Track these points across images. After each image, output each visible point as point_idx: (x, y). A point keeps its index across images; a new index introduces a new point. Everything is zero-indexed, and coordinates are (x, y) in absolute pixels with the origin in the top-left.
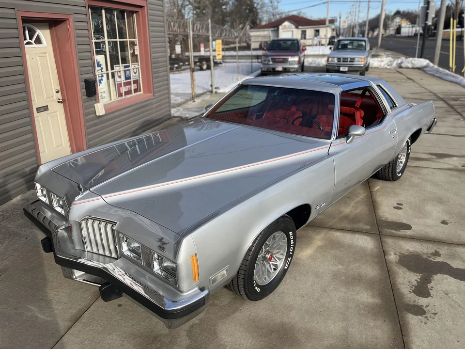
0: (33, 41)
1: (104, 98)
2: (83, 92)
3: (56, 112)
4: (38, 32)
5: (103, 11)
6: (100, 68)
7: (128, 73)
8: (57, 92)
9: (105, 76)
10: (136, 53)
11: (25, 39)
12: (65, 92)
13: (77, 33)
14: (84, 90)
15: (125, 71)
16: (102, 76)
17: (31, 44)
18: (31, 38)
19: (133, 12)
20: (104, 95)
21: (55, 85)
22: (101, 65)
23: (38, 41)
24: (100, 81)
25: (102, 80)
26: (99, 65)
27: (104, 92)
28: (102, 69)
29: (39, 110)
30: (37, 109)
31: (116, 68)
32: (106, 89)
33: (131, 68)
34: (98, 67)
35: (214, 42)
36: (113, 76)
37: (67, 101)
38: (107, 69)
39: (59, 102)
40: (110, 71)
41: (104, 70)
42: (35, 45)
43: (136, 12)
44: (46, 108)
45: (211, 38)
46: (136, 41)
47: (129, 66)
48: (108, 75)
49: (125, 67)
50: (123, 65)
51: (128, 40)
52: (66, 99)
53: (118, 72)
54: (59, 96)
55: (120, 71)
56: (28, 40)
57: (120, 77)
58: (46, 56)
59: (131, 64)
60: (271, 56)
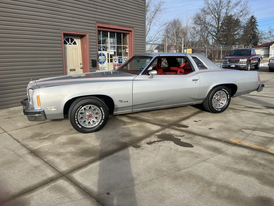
0: (72, 44)
1: (106, 70)
2: (90, 65)
3: (79, 72)
4: (75, 40)
5: (109, 33)
6: (104, 57)
7: (121, 60)
8: (81, 64)
9: (107, 60)
10: (127, 52)
11: (69, 42)
12: (83, 64)
13: (89, 41)
14: (91, 64)
15: (119, 59)
16: (105, 60)
17: (71, 44)
18: (71, 42)
19: (127, 34)
20: (105, 68)
21: (80, 61)
22: (105, 55)
23: (75, 43)
24: (104, 62)
25: (105, 62)
26: (104, 55)
27: (106, 67)
28: (105, 57)
29: (71, 70)
30: (70, 70)
31: (114, 58)
32: (107, 66)
33: (122, 58)
34: (103, 56)
35: (185, 50)
36: (111, 61)
37: (84, 68)
38: (108, 57)
39: (81, 68)
40: (109, 58)
41: (107, 58)
42: (73, 45)
43: (129, 33)
44: (74, 70)
45: (183, 48)
46: (127, 46)
47: (122, 57)
48: (108, 60)
49: (119, 57)
50: (118, 56)
51: (122, 45)
52: (84, 67)
53: (115, 59)
54: (82, 66)
55: (116, 59)
56: (70, 43)
57: (115, 62)
58: (77, 50)
59: (123, 56)
60: (228, 59)
